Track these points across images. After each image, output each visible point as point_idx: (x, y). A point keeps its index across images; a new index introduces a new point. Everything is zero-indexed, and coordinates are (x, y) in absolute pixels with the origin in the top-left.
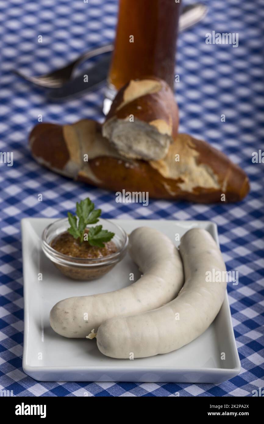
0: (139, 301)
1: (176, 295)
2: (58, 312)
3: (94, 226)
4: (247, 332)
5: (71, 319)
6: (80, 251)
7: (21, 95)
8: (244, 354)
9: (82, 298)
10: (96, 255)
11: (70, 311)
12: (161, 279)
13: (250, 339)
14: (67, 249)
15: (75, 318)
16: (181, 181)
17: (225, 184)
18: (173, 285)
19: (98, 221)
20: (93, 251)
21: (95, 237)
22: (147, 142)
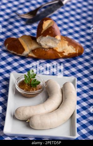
0: (45, 109)
1: (58, 108)
2: (17, 111)
3: (34, 79)
4: (82, 120)
5: (21, 115)
6: (28, 88)
7: (18, 21)
8: (80, 129)
9: (26, 107)
10: (33, 90)
11: (21, 112)
12: (54, 101)
13: (83, 123)
14: (24, 87)
15: (23, 114)
16: (64, 52)
17: (77, 51)
18: (58, 103)
19: (35, 77)
20: (32, 88)
21: (34, 83)
22: (52, 42)
